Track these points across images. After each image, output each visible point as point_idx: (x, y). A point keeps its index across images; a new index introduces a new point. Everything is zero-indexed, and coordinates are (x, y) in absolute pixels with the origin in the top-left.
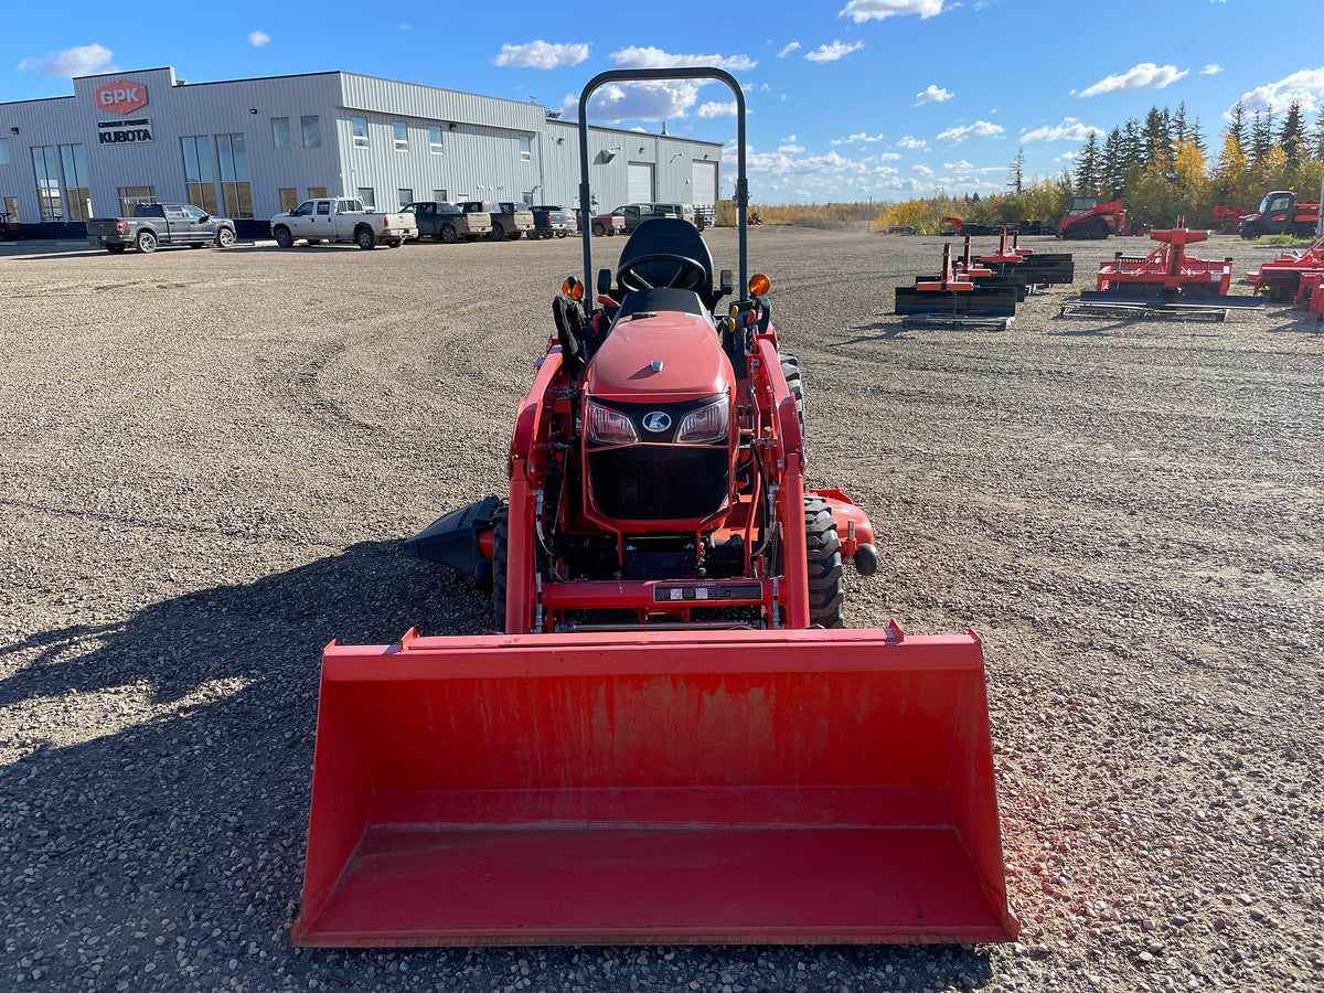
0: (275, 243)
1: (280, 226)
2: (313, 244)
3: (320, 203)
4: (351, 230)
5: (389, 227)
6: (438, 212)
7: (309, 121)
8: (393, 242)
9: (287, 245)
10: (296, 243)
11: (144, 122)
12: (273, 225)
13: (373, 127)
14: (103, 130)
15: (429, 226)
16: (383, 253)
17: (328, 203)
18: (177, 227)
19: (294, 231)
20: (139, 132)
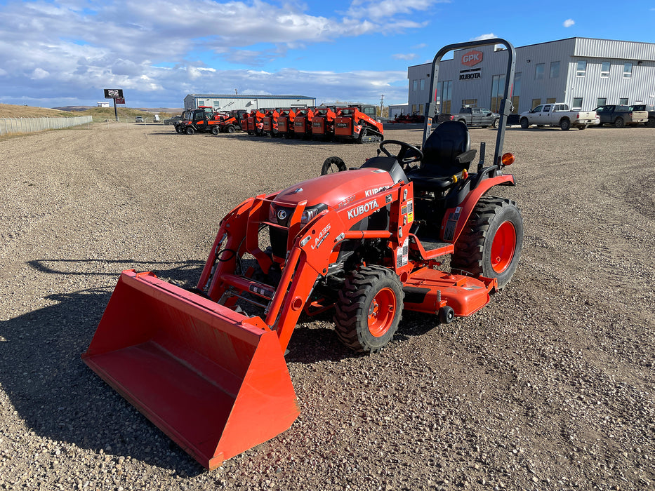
0: (520, 126)
1: (525, 118)
2: (540, 127)
3: (546, 106)
4: (558, 120)
5: (579, 119)
6: (616, 110)
7: (555, 64)
8: (581, 127)
9: (525, 128)
10: (530, 127)
11: (479, 69)
12: (521, 117)
13: (590, 66)
14: (462, 74)
15: (608, 118)
16: (575, 132)
17: (550, 106)
18: (476, 118)
19: (530, 120)
20: (476, 74)
